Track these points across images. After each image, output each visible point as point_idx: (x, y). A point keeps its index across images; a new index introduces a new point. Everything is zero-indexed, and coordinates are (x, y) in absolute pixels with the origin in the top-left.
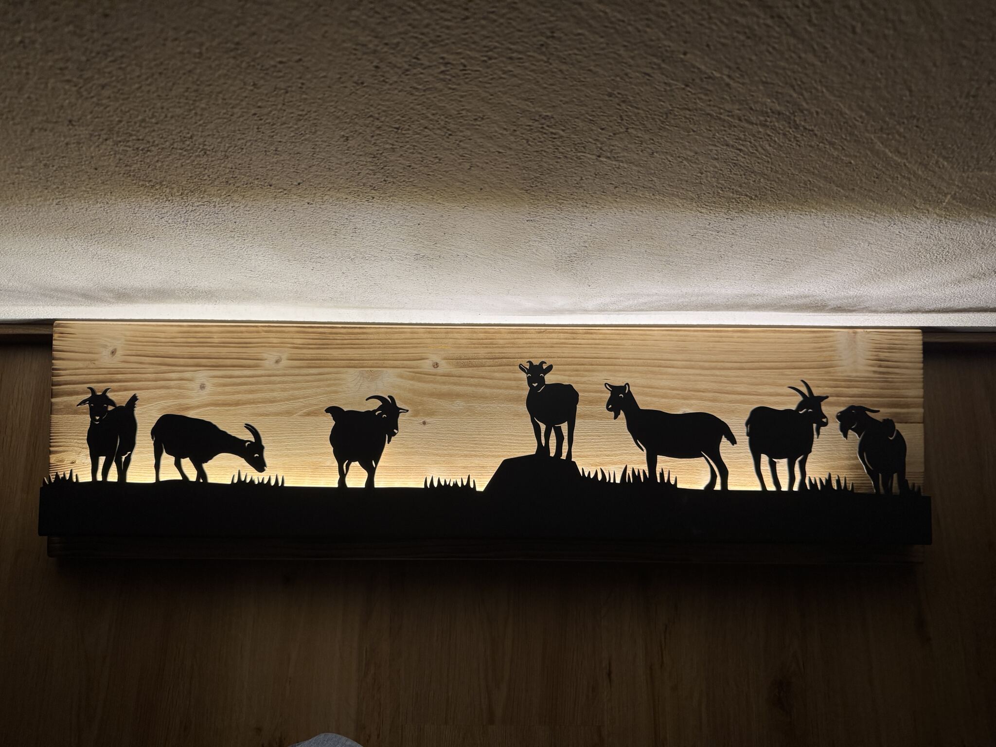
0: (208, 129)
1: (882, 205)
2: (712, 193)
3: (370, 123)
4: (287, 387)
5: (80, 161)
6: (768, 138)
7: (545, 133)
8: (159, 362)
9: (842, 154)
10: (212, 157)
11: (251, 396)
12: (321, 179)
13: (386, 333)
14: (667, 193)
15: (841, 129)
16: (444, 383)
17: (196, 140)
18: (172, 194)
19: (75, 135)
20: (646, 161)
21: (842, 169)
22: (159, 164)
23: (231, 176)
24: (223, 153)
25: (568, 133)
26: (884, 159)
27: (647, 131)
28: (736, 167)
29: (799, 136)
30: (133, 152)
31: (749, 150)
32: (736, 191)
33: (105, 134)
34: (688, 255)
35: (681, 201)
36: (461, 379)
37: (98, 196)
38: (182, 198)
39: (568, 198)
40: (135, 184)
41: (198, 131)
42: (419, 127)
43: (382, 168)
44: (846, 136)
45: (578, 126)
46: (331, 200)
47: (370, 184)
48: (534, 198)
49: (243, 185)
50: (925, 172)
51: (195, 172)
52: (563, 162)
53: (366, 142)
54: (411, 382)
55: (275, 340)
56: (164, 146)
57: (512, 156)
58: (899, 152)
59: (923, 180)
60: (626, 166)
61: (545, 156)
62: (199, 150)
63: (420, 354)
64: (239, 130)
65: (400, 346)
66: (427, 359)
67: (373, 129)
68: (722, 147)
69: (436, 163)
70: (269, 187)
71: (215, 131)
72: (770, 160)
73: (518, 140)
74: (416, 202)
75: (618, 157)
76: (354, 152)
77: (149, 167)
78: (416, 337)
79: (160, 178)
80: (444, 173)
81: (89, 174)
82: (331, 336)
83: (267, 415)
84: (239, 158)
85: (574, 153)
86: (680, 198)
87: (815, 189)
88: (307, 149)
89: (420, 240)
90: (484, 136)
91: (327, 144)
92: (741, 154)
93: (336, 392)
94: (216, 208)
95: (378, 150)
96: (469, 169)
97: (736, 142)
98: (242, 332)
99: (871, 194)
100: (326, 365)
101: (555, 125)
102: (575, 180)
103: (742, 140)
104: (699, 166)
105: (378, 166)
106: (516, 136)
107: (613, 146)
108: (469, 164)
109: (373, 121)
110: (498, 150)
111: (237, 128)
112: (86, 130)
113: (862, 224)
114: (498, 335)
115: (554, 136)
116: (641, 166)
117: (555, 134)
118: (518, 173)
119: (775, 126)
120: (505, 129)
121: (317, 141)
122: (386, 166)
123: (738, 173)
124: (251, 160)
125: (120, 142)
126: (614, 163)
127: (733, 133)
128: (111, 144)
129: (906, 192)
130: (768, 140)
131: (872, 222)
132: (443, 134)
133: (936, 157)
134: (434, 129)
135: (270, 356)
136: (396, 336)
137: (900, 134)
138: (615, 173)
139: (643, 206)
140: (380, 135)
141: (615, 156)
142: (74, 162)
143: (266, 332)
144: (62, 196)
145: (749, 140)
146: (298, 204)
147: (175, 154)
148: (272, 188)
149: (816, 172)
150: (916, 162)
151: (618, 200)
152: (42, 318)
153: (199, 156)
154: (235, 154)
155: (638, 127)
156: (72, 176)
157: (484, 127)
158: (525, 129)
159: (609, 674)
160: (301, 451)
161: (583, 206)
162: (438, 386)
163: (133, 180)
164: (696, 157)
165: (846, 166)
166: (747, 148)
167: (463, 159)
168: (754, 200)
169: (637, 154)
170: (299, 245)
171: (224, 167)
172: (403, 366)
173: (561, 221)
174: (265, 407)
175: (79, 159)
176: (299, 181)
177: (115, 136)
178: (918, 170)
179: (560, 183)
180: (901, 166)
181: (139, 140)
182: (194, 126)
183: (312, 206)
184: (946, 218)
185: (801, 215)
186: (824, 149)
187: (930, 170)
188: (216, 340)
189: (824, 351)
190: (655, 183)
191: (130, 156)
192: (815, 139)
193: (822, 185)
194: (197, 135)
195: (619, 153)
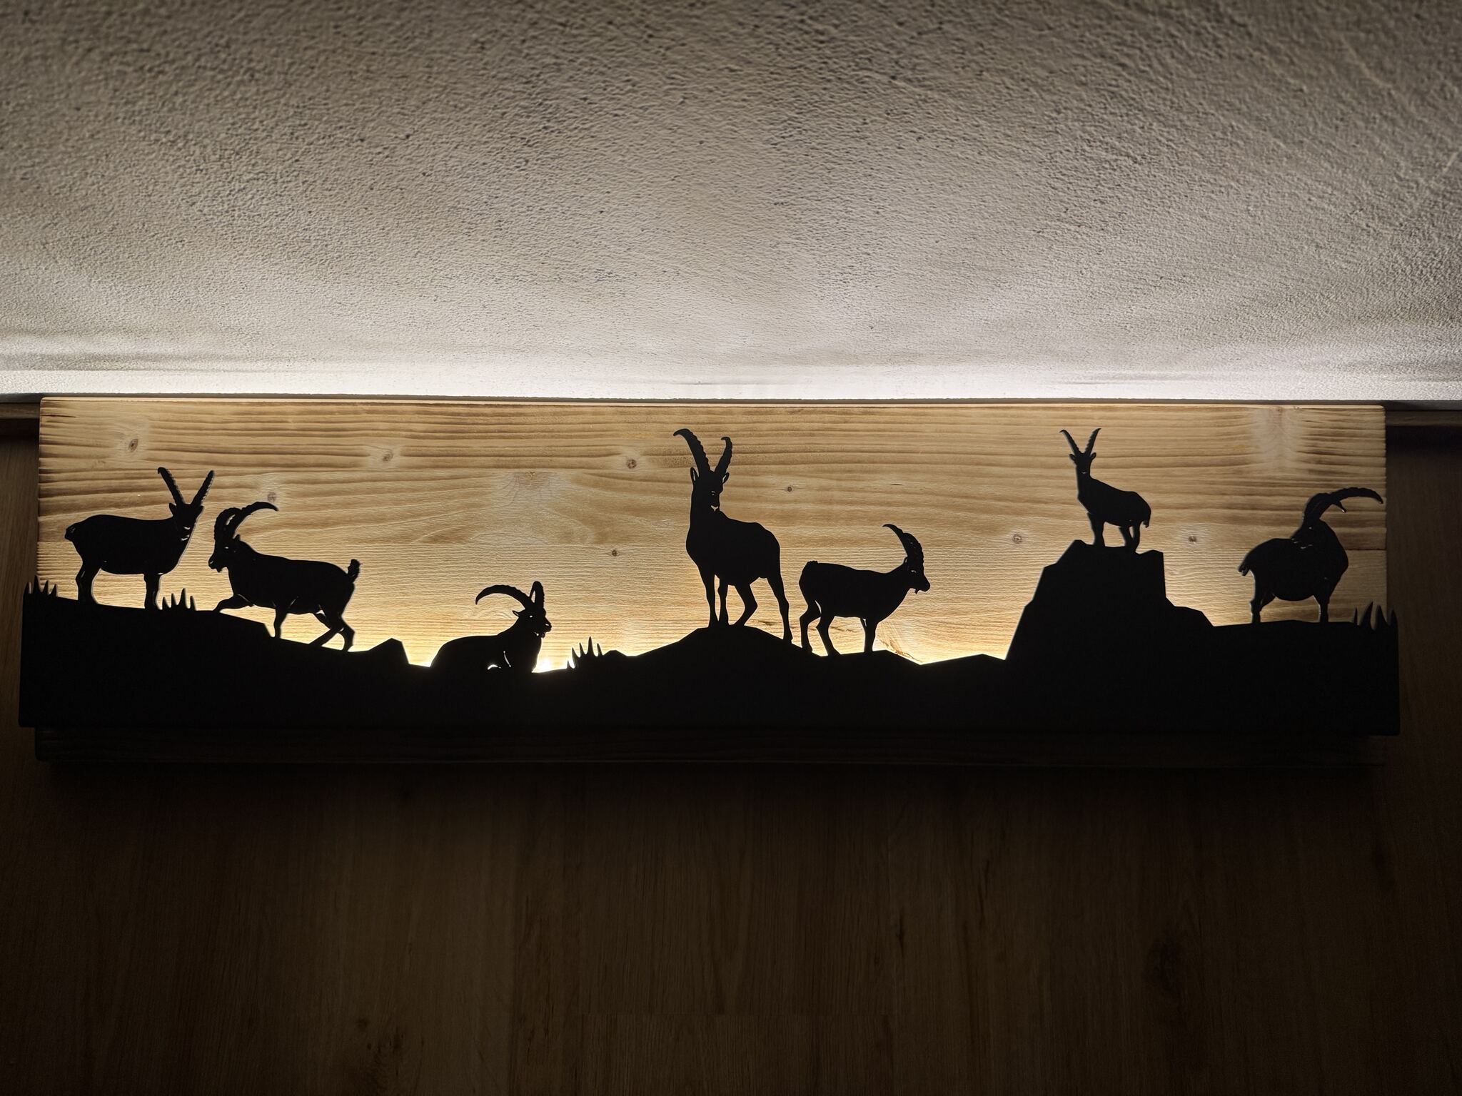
0: (254, 28)
1: (1344, 172)
2: (1073, 151)
3: (518, 15)
4: (402, 498)
5: (49, 93)
6: (1170, 40)
7: (807, 33)
8: (203, 460)
9: (1288, 71)
10: (264, 85)
11: (345, 512)
12: (442, 127)
13: (555, 414)
14: (1001, 151)
15: (1292, 21)
16: (644, 491)
17: (236, 51)
18: (204, 157)
19: (37, 42)
20: (969, 88)
21: (1286, 101)
22: (179, 100)
23: (298, 122)
24: (282, 76)
25: (843, 31)
26: (1357, 82)
27: (974, 27)
28: (1115, 100)
29: (1221, 36)
30: (135, 75)
31: (1137, 66)
32: (1112, 148)
33: (87, 39)
34: (1029, 269)
35: (1023, 166)
36: (672, 485)
37: (87, 163)
38: (222, 165)
39: (841, 159)
40: (144, 137)
41: (237, 33)
42: (599, 22)
43: (540, 104)
44: (1299, 36)
45: (861, 18)
46: (460, 167)
47: (520, 135)
48: (786, 159)
49: (318, 139)
50: (1421, 108)
51: (239, 114)
52: (836, 88)
53: (513, 52)
54: (593, 490)
55: (382, 425)
56: (184, 63)
57: (751, 78)
58: (1382, 69)
59: (1415, 124)
60: (936, 97)
61: (805, 77)
62: (242, 71)
63: (608, 447)
64: (305, 30)
65: (576, 434)
66: (618, 454)
67: (525, 26)
68: (1093, 58)
69: (628, 92)
70: (359, 142)
71: (266, 31)
72: (1170, 86)
73: (762, 44)
74: (596, 170)
75: (924, 78)
76: (494, 73)
77: (163, 105)
78: (602, 420)
79: (184, 126)
80: (641, 111)
81: (67, 118)
82: (470, 419)
83: (372, 541)
84: (307, 87)
85: (854, 70)
86: (1021, 160)
87: (1239, 142)
88: (418, 67)
89: (604, 243)
90: (706, 38)
91: (449, 57)
92: (1124, 73)
93: (479, 506)
94: (278, 185)
95: (533, 69)
96: (682, 102)
97: (1117, 50)
98: (331, 413)
99: (1329, 152)
100: (461, 464)
101: (823, 16)
102: (854, 124)
103: (1128, 46)
104: (1055, 98)
105: (534, 99)
106: (758, 37)
107: (917, 57)
108: (681, 94)
109: (524, 11)
110: (729, 65)
111: (301, 28)
112: (54, 30)
113: (1309, 210)
114: (728, 417)
115: (822, 38)
116: (960, 96)
117: (822, 33)
118: (761, 109)
119: (1183, 16)
120: (741, 24)
121: (434, 52)
122: (546, 100)
123: (1117, 111)
124: (327, 91)
125: (112, 55)
126: (918, 90)
127: (1114, 32)
128: (98, 59)
129: (1387, 148)
130: (1169, 46)
131: (1326, 206)
132: (638, 34)
133: (1442, 78)
134: (623, 25)
135: (374, 451)
136: (570, 419)
137: (1387, 32)
138: (920, 111)
139: (962, 174)
140: (534, 37)
141: (919, 76)
142: (41, 95)
143: (369, 412)
144: (29, 163)
145: (1138, 45)
146: (408, 176)
147: (205, 79)
148: (365, 144)
149: (1244, 108)
150: (1408, 88)
151: (922, 162)
152: (22, 392)
153: (242, 82)
154: (302, 78)
155: (957, 20)
156: (40, 124)
157: (705, 20)
158: (773, 24)
159: (901, 936)
160: (425, 597)
161: (865, 176)
162: (635, 497)
163: (140, 131)
164: (1050, 79)
165: (1295, 97)
166: (1134, 61)
167: (672, 84)
168: (1140, 164)
169: (956, 73)
170: (412, 254)
171: (285, 105)
172: (582, 465)
173: (829, 205)
174: (368, 528)
175: (48, 89)
176: (408, 131)
177: (103, 41)
178: (1410, 103)
179: (830, 129)
180: (1382, 96)
181: (142, 50)
182: (231, 22)
183: (429, 178)
184: (1444, 196)
185: (1213, 192)
186: (1260, 63)
187: (1429, 104)
188: (292, 426)
189: (1232, 439)
190: (983, 130)
191: (131, 83)
192: (1247, 42)
193: (1251, 135)
194: (237, 40)
195: (927, 71)
